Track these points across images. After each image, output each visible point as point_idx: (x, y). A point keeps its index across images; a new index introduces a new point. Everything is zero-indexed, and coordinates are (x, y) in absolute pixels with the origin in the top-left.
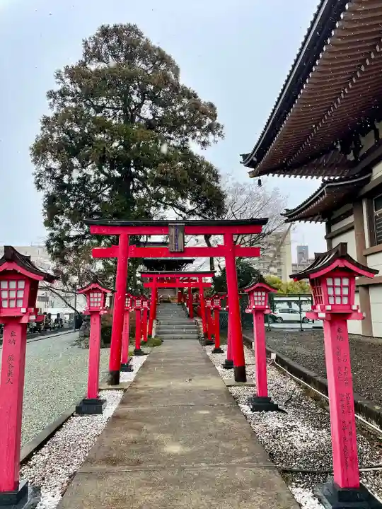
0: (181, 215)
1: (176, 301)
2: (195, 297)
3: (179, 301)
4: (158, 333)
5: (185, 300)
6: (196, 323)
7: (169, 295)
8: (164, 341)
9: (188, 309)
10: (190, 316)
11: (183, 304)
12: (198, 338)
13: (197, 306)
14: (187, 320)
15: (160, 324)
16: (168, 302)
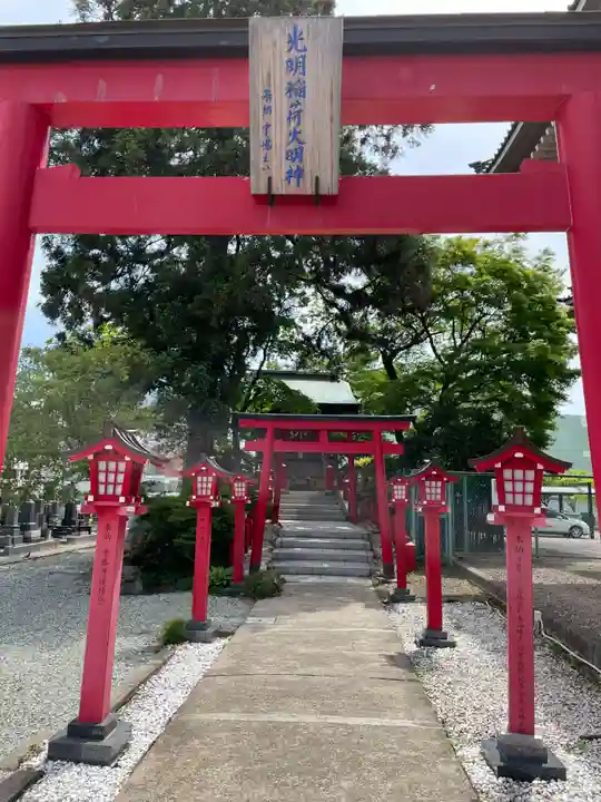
3: (329, 485)
4: (278, 558)
5: (341, 485)
8: (288, 579)
9: (346, 503)
10: (351, 518)
11: (335, 494)
12: (372, 575)
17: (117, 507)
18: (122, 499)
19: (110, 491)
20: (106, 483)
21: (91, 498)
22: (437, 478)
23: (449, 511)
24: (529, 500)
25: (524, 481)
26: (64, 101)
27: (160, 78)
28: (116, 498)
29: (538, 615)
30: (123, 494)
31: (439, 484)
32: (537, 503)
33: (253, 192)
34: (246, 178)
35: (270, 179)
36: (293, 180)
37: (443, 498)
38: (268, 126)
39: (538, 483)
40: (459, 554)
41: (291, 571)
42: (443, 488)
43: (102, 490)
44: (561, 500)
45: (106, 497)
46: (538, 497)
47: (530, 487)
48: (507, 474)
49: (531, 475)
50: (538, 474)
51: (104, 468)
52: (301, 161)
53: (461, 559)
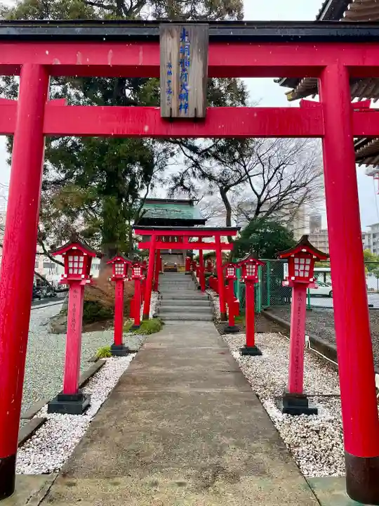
0: (191, 158)
1: (184, 269)
2: (206, 265)
3: (188, 269)
4: (158, 311)
5: (195, 268)
6: (209, 298)
7: (175, 261)
8: (166, 322)
9: (198, 279)
10: (201, 288)
11: (191, 274)
12: (214, 320)
13: (209, 276)
14: (197, 294)
15: (162, 298)
16: (174, 270)
17: (81, 281)
18: (83, 276)
19: (76, 272)
20: (73, 268)
21: (65, 276)
22: (254, 263)
23: (260, 281)
24: (307, 275)
25: (305, 265)
26: (59, 63)
27: (111, 51)
28: (80, 275)
29: (307, 338)
30: (83, 274)
31: (254, 267)
32: (311, 276)
33: (162, 116)
34: (158, 108)
35: (171, 109)
36: (183, 110)
37: (256, 275)
38: (170, 81)
39: (312, 266)
40: (265, 307)
41: (167, 318)
42: (256, 269)
43: (71, 271)
44: (325, 276)
45: (73, 275)
46: (312, 273)
47: (308, 268)
48: (296, 260)
49: (308, 261)
50: (313, 261)
51: (72, 260)
52: (187, 100)
53: (265, 310)
